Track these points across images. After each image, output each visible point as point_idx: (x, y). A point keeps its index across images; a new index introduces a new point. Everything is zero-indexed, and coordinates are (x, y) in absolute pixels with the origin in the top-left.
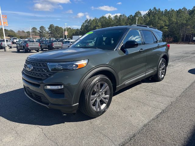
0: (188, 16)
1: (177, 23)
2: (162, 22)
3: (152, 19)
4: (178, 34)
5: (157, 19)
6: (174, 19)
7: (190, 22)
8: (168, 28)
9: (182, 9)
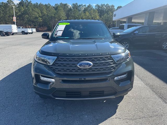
0: (55, 11)
1: (48, 16)
2: (36, 14)
3: (26, 10)
4: (50, 24)
5: (31, 10)
6: (45, 12)
7: (56, 16)
8: (42, 19)
9: (48, 5)
